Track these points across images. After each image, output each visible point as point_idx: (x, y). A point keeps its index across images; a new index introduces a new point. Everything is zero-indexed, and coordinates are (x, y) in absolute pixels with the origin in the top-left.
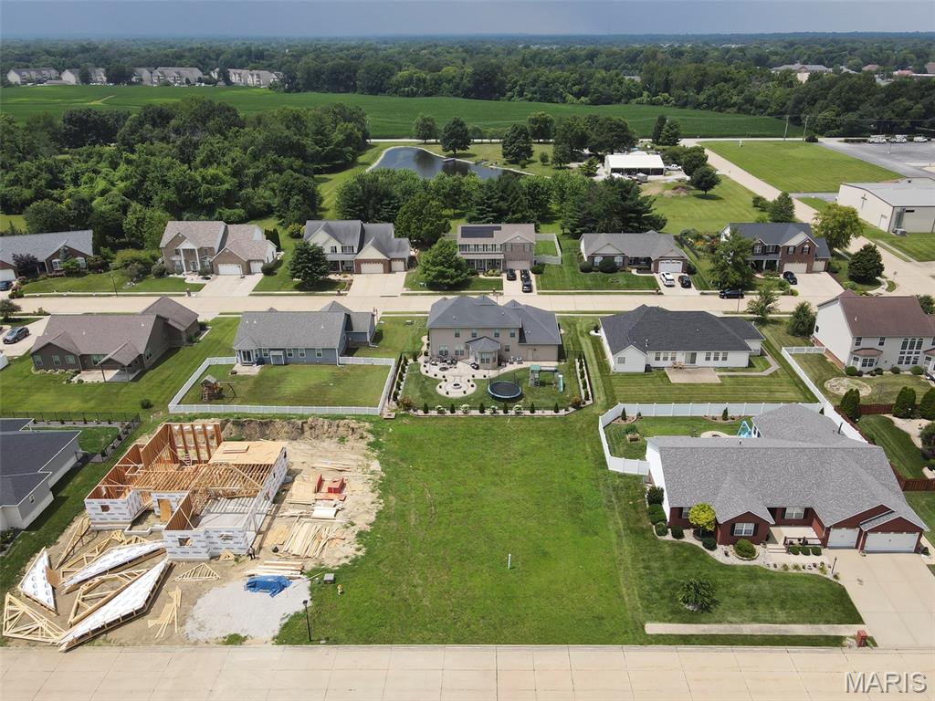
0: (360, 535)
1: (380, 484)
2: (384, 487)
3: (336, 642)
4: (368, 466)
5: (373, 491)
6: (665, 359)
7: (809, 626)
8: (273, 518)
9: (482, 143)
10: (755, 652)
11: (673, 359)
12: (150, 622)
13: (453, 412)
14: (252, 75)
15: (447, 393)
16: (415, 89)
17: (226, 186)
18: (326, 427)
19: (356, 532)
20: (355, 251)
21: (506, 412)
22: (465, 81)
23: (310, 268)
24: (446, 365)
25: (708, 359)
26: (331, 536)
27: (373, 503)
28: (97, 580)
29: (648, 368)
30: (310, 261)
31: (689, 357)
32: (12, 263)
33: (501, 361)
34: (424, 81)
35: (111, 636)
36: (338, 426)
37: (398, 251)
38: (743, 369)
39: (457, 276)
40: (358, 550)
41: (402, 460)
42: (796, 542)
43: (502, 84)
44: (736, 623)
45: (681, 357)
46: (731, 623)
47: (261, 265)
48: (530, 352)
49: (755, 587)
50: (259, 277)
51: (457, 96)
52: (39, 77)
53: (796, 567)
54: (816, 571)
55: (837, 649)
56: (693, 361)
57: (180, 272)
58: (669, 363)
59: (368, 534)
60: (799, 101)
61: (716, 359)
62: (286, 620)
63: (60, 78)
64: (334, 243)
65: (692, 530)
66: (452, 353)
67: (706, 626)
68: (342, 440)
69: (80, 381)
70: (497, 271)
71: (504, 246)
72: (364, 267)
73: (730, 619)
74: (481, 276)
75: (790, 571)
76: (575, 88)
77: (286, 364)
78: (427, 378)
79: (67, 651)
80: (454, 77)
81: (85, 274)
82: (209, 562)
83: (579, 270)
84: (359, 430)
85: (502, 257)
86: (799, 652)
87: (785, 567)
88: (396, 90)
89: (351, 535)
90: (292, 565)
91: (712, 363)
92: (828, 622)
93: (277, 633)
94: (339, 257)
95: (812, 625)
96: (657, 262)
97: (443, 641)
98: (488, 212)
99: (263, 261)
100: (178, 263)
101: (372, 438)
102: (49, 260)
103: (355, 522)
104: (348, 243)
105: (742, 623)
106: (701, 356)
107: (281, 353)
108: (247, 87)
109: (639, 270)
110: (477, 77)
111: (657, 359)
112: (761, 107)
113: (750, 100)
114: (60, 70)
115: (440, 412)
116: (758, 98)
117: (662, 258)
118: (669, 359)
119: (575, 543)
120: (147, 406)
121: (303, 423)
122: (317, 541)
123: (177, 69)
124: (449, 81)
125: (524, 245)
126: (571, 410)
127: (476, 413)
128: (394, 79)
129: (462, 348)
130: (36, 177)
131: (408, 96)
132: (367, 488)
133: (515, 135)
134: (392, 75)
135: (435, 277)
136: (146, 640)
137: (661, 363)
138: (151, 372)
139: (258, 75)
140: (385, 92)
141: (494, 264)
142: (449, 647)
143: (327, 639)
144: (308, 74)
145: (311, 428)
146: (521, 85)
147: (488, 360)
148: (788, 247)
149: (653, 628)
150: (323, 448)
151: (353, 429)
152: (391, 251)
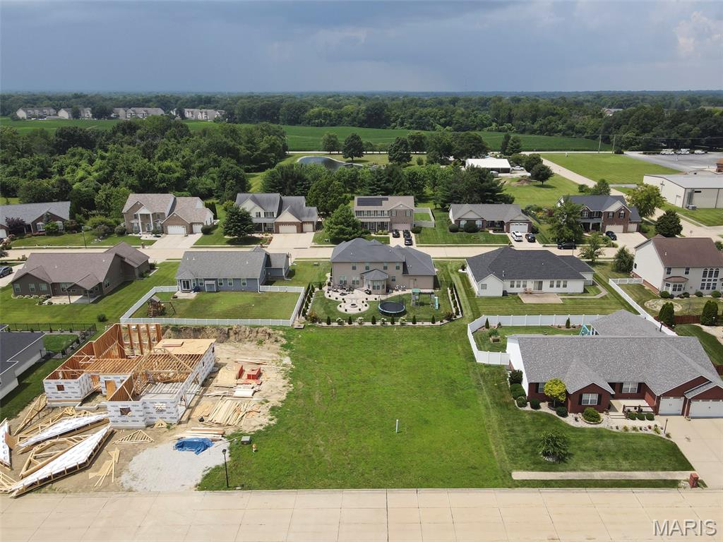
0: (273, 409)
1: (291, 373)
2: (293, 376)
3: (250, 488)
4: (281, 361)
5: (284, 378)
6: (519, 286)
7: (649, 473)
8: (201, 397)
9: (373, 154)
10: (605, 492)
11: (524, 286)
12: (91, 474)
13: (350, 323)
14: (201, 113)
15: (346, 310)
16: (323, 121)
17: (177, 175)
18: (247, 333)
19: (270, 407)
20: (275, 216)
21: (393, 323)
22: (360, 115)
23: (239, 227)
24: (345, 292)
25: (552, 286)
26: (248, 409)
27: (284, 386)
28: (48, 443)
29: (505, 293)
30: (239, 221)
31: (537, 285)
32: (5, 224)
33: (388, 289)
34: (330, 115)
35: (55, 485)
36: (257, 332)
37: (308, 216)
38: (579, 294)
39: (354, 233)
40: (271, 420)
41: (308, 356)
42: (632, 409)
43: (388, 117)
44: (588, 471)
45: (531, 285)
46: (584, 470)
47: (201, 226)
48: (412, 281)
49: (602, 444)
50: (199, 235)
51: (354, 126)
52: (41, 114)
53: (635, 429)
54: (651, 432)
55: (674, 490)
56: (540, 288)
57: (138, 232)
58: (521, 289)
59: (279, 408)
60: (607, 127)
61: (558, 286)
62: (208, 472)
63: (57, 115)
64: (258, 209)
65: (547, 403)
66: (349, 283)
67: (562, 474)
68: (260, 343)
69: (50, 303)
70: (385, 231)
71: (390, 212)
72: (281, 228)
73: (583, 467)
74: (373, 235)
75: (630, 432)
76: (442, 120)
77: (217, 292)
78: (330, 301)
79: (17, 497)
80: (352, 113)
81: (62, 234)
82: (145, 429)
83: (448, 230)
84: (274, 335)
85: (389, 220)
86: (643, 492)
87: (626, 429)
88: (309, 122)
89: (265, 409)
90: (214, 430)
91: (555, 289)
92: (664, 469)
93: (199, 482)
94: (262, 220)
95: (652, 472)
96: (508, 224)
97: (341, 487)
98: (378, 191)
99: (202, 224)
100: (136, 225)
101: (285, 342)
102: (34, 223)
103: (269, 400)
104: (269, 210)
105: (593, 470)
106: (546, 284)
107: (214, 282)
108: (197, 120)
109: (495, 231)
110: (370, 112)
111: (512, 286)
112: (580, 132)
113: (571, 128)
114: (57, 109)
115: (340, 323)
116: (578, 126)
117: (512, 221)
118: (521, 286)
119: (451, 413)
120: (102, 319)
121: (229, 329)
122: (236, 414)
123: (145, 109)
124: (348, 116)
125: (406, 211)
126: (445, 321)
127: (369, 324)
128: (307, 114)
129: (358, 279)
130: (30, 169)
131: (317, 126)
132: (280, 376)
133: (398, 145)
134: (306, 111)
135: (337, 234)
136: (86, 488)
137: (515, 290)
138: (108, 297)
139: (206, 112)
140: (300, 123)
141: (383, 226)
142: (346, 491)
143: (243, 486)
144: (243, 111)
145: (235, 334)
146: (402, 118)
147: (378, 287)
148: (609, 213)
149: (518, 475)
150: (245, 348)
151: (269, 334)
152: (303, 216)
